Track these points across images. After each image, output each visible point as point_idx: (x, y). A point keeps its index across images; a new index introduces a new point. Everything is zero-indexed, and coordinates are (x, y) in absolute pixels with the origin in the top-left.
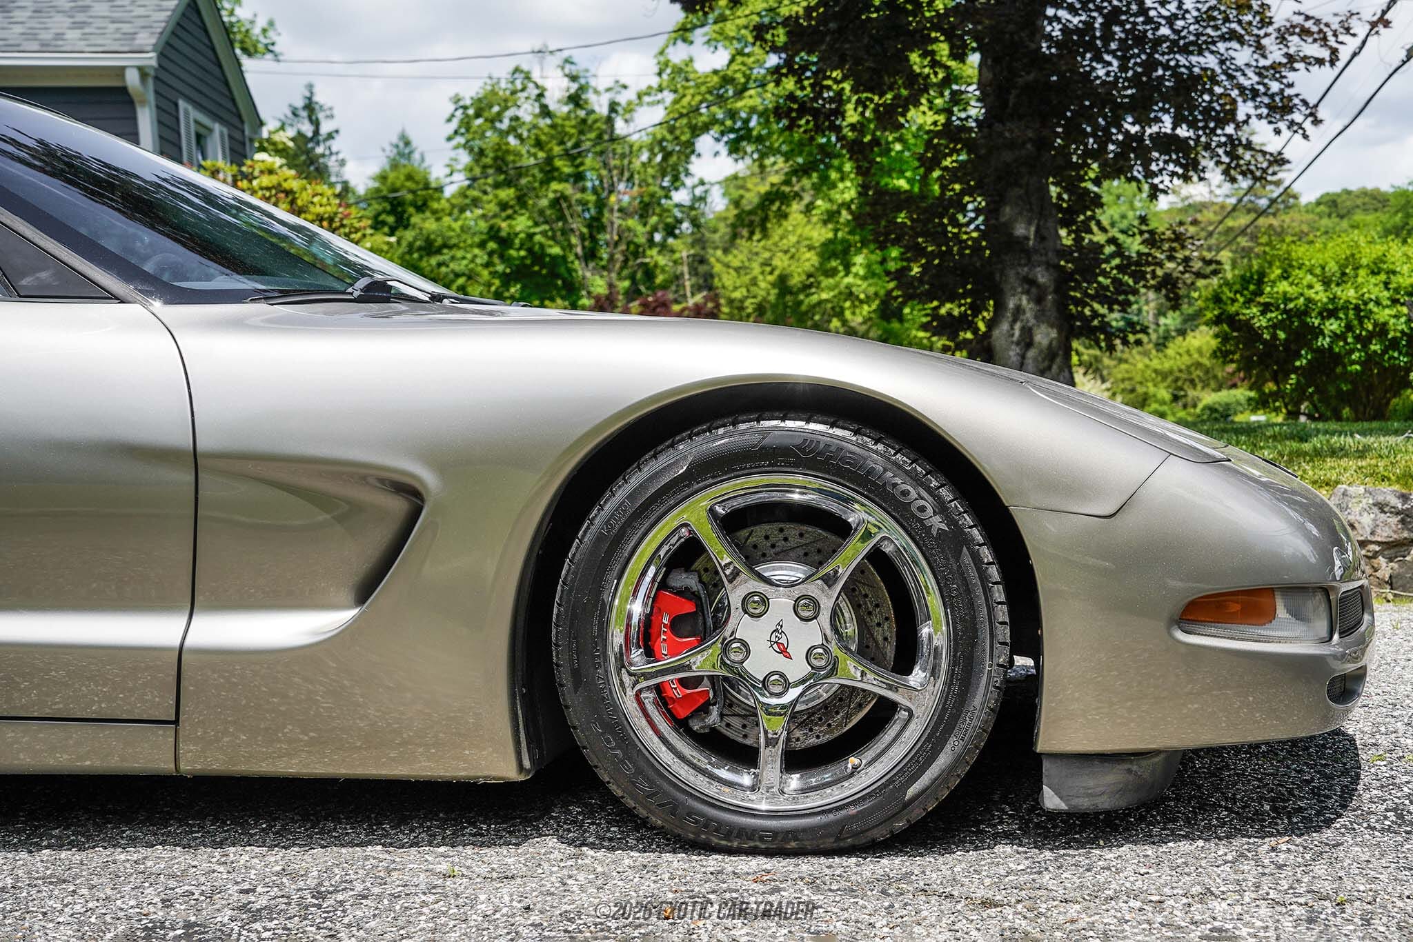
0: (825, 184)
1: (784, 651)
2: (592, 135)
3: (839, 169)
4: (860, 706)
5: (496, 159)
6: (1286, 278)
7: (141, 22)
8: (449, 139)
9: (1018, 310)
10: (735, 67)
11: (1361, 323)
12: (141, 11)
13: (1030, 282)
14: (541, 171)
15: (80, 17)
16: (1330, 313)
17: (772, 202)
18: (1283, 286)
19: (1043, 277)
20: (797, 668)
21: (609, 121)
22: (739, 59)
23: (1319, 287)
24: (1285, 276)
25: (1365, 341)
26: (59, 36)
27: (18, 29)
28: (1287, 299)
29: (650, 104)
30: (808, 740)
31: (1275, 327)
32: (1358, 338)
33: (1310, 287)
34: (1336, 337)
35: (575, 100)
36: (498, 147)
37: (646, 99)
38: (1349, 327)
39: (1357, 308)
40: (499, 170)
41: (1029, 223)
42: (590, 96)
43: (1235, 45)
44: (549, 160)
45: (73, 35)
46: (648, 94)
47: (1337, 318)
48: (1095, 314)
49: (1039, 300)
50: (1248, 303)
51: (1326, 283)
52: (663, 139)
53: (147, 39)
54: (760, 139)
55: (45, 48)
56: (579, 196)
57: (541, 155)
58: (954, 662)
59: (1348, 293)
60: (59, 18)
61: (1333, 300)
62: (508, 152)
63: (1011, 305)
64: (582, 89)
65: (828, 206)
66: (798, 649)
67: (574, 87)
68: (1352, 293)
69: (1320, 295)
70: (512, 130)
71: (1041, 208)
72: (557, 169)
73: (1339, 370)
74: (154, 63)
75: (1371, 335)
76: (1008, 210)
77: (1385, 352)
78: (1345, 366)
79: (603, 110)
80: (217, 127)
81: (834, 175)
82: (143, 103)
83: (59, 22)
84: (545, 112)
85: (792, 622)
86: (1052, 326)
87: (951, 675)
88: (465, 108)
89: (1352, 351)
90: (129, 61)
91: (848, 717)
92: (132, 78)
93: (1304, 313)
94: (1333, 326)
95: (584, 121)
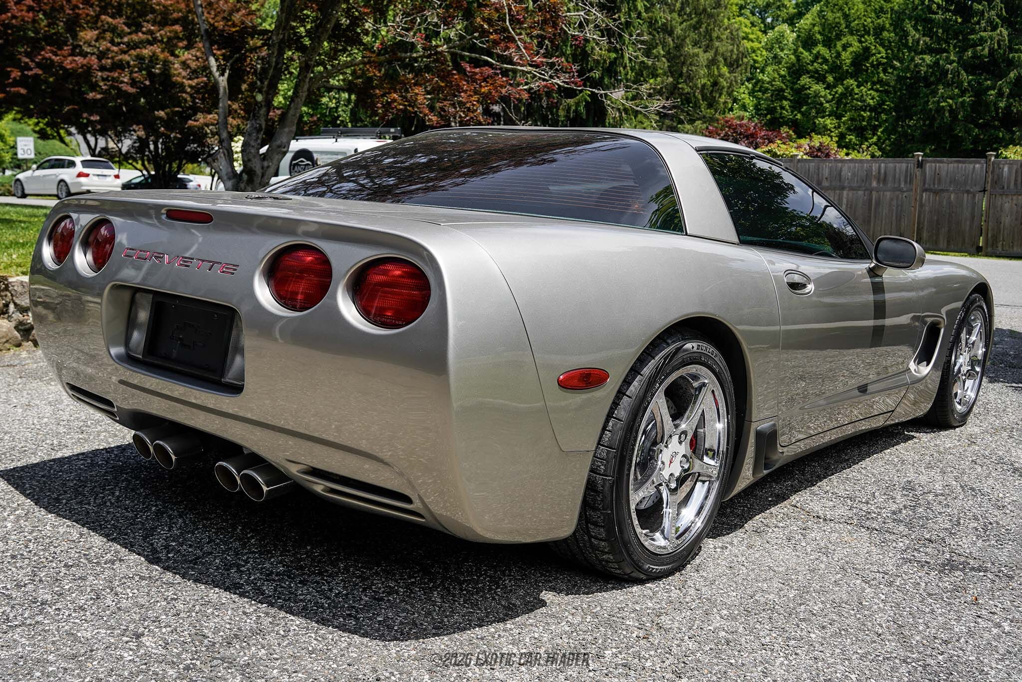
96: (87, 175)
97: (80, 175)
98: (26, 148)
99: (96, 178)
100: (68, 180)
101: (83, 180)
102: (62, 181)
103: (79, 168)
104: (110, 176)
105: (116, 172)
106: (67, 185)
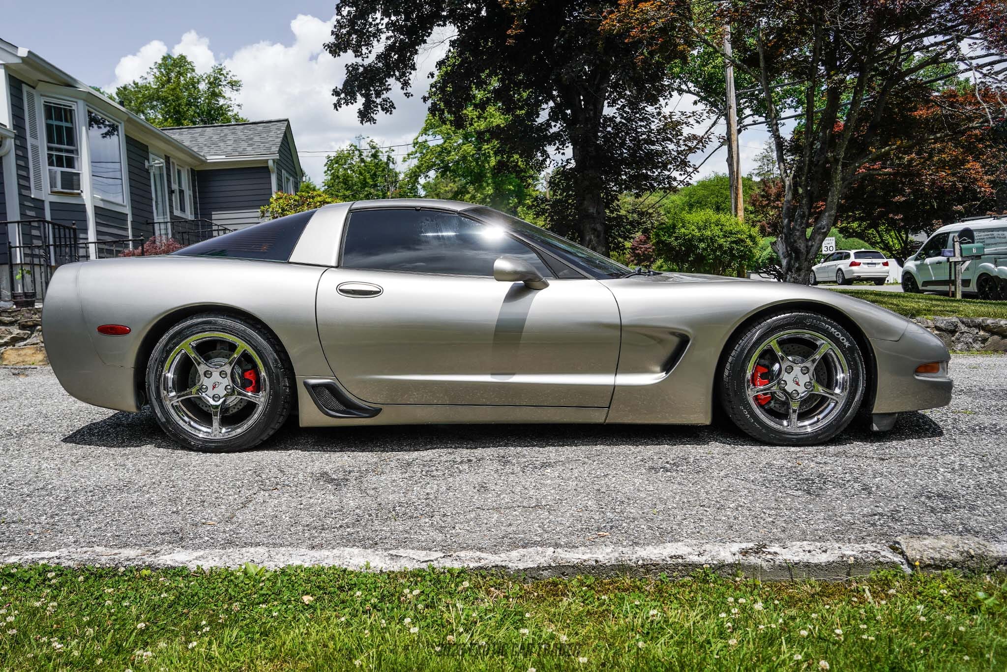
0: (480, 188)
1: (797, 384)
2: (381, 169)
3: (486, 182)
4: (816, 400)
5: (343, 179)
6: (684, 227)
7: (271, 143)
8: (325, 172)
9: (590, 240)
10: (446, 144)
11: (713, 244)
12: (270, 139)
13: (595, 230)
14: (361, 183)
15: (250, 142)
16: (701, 240)
17: (458, 195)
18: (683, 230)
19: (599, 227)
20: (801, 389)
21: (387, 164)
22: (448, 141)
23: (696, 231)
24: (683, 226)
25: (714, 251)
26: (244, 150)
27: (230, 148)
28: (685, 235)
29: (412, 158)
30: (805, 409)
31: (680, 245)
32: (712, 250)
33: (693, 230)
34: (704, 249)
35: (375, 156)
36: (344, 175)
37: (411, 156)
38: (709, 246)
39: (711, 239)
40: (345, 184)
41: (594, 207)
42: (380, 154)
43: (669, 143)
44: (365, 179)
45: (249, 149)
46: (412, 154)
47: (704, 242)
48: (620, 242)
49: (598, 236)
50: (670, 236)
51: (699, 229)
52: (416, 171)
53: (275, 149)
54: (454, 171)
55: (240, 154)
56: (376, 193)
57: (361, 177)
58: (851, 386)
59: (708, 233)
60: (243, 143)
61: (702, 235)
62: (348, 177)
63: (587, 238)
64: (377, 152)
65: (482, 196)
66: (802, 383)
67: (373, 151)
68: (709, 233)
69: (697, 234)
70: (350, 168)
71: (598, 201)
72: (368, 183)
73: (705, 262)
74: (278, 158)
75: (717, 248)
76: (586, 202)
77: (722, 255)
78: (707, 260)
79: (385, 159)
80: (291, 178)
81: (485, 184)
82: (273, 172)
83: (244, 145)
84: (362, 161)
85: (800, 374)
86: (603, 246)
87: (850, 390)
88: (331, 160)
89: (709, 255)
90: (270, 157)
91: (812, 404)
92: (271, 163)
93: (690, 240)
94: (702, 245)
95: (377, 164)
96: (859, 264)
97: (853, 264)
98: (829, 246)
99: (866, 266)
100: (844, 270)
101: (854, 268)
102: (840, 269)
103: (853, 258)
104: (879, 263)
105: (885, 260)
106: (843, 273)
